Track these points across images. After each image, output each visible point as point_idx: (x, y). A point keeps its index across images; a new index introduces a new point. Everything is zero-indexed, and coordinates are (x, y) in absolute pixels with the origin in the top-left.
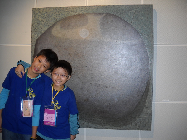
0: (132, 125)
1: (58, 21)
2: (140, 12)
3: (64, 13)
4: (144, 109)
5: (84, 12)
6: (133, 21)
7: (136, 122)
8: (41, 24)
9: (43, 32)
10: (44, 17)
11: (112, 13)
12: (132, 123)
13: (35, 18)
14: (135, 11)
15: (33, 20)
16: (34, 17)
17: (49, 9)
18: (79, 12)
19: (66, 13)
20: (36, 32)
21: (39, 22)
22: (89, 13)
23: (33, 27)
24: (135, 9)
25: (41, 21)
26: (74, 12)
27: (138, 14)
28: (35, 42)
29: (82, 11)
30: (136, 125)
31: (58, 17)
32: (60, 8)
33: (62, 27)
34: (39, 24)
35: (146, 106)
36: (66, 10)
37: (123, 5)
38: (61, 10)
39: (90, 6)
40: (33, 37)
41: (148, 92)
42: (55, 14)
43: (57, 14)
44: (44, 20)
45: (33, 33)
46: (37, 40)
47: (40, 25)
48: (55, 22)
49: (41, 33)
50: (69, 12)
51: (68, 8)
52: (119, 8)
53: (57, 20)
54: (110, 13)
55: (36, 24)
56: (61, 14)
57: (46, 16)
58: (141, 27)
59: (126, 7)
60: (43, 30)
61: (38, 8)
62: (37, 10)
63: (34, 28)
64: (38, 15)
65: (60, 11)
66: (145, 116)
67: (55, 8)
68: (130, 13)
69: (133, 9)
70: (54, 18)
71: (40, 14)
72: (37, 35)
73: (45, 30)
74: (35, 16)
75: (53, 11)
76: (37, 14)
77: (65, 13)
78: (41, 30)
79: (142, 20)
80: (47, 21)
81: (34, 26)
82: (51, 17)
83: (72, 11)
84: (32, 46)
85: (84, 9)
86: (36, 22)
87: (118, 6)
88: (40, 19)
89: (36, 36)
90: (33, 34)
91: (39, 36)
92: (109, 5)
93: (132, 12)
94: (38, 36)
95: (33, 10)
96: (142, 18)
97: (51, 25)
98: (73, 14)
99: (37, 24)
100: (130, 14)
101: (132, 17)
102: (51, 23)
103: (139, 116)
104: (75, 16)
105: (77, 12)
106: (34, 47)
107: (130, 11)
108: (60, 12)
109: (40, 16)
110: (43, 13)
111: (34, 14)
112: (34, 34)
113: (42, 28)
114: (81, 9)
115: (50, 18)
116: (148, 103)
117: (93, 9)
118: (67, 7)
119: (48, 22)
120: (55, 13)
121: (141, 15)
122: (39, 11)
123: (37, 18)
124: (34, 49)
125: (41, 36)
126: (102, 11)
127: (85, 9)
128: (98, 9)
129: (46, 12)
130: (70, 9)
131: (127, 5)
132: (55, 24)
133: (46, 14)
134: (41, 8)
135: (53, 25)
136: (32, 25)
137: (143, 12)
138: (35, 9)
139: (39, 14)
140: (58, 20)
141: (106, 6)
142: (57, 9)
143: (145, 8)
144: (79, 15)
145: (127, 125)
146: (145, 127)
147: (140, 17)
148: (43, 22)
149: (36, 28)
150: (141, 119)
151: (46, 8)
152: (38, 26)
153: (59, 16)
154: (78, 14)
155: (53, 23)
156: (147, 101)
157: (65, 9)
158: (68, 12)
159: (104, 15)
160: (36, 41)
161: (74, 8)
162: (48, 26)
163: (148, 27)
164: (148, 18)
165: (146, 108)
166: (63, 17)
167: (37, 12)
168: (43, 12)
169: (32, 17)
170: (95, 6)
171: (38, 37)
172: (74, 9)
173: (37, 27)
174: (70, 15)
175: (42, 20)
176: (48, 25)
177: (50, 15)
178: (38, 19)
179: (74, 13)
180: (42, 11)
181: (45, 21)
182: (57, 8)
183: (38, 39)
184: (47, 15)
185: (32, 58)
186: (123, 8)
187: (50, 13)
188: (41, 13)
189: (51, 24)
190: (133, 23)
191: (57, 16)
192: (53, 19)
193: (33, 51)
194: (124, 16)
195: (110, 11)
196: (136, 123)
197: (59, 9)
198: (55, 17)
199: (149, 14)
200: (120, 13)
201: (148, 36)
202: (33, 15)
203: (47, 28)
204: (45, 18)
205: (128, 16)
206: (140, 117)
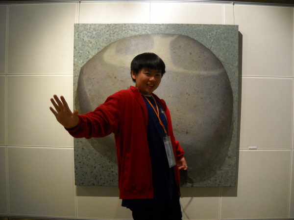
0: (210, 180)
1: (112, 43)
2: (223, 35)
3: (120, 32)
4: (226, 159)
5: (148, 32)
6: (213, 46)
7: (216, 176)
8: (88, 46)
9: (90, 57)
10: (91, 36)
11: (186, 35)
12: (211, 178)
13: (78, 37)
14: (215, 33)
15: (75, 40)
16: (76, 36)
17: (99, 26)
18: (142, 32)
19: (124, 32)
20: (80, 56)
21: (84, 44)
22: (155, 34)
23: (76, 50)
24: (216, 31)
25: (87, 41)
26: (134, 31)
27: (219, 38)
28: (79, 71)
29: (146, 31)
30: (216, 180)
31: (112, 37)
32: (116, 25)
33: (118, 51)
34: (85, 46)
35: (229, 155)
36: (124, 29)
37: (201, 25)
38: (117, 28)
39: (156, 24)
40: (75, 64)
41: (231, 137)
42: (108, 33)
43: (111, 33)
44: (91, 40)
45: (76, 58)
46: (82, 69)
47: (86, 48)
48: (108, 44)
49: (87, 58)
50: (128, 31)
51: (127, 25)
52: (195, 28)
53: (110, 41)
54: (183, 34)
55: (80, 46)
56: (116, 33)
57: (94, 35)
58: (223, 54)
59: (204, 28)
60: (90, 55)
61: (84, 24)
62: (81, 26)
63: (77, 52)
64: (84, 34)
65: (115, 29)
66: (228, 169)
67: (108, 25)
68: (210, 35)
69: (213, 31)
70: (106, 38)
71: (87, 33)
72: (82, 61)
73: (94, 54)
74: (78, 34)
75: (105, 29)
76: (81, 32)
77: (122, 32)
78: (88, 55)
79: (224, 44)
80: (97, 41)
81: (77, 48)
82: (102, 36)
83: (132, 30)
84: (75, 76)
85: (148, 28)
86: (80, 43)
87: (193, 26)
88: (86, 39)
89: (80, 62)
90: (76, 60)
91: (85, 63)
92: (182, 24)
93: (212, 34)
94: (83, 63)
95: (75, 27)
96: (225, 42)
97: (102, 48)
98: (134, 33)
99: (82, 45)
100: (209, 37)
101: (212, 41)
102: (101, 44)
103: (220, 168)
104: (136, 36)
105: (139, 31)
106: (77, 78)
107: (209, 32)
108: (115, 31)
109: (86, 34)
110: (91, 31)
111: (78, 32)
112: (78, 59)
113: (89, 52)
114: (144, 28)
115: (100, 38)
116: (231, 152)
117: (161, 28)
118: (125, 24)
119: (98, 43)
120: (108, 31)
121: (223, 38)
122: (85, 28)
123: (81, 37)
124: (77, 81)
125: (87, 63)
126: (173, 32)
127: (150, 28)
128: (167, 28)
129: (94, 30)
130: (129, 27)
131: (206, 25)
132: (107, 46)
133: (94, 33)
134: (88, 24)
135: (106, 48)
136: (75, 48)
137: (225, 35)
138: (79, 24)
139: (84, 32)
140: (112, 41)
141: (178, 25)
142: (111, 26)
143: (229, 30)
144: (141, 36)
145: (205, 180)
146: (227, 182)
147: (222, 41)
148: (91, 43)
149: (81, 52)
150: (223, 171)
151: (95, 25)
152: (84, 48)
153: (114, 36)
154: (140, 34)
155: (105, 45)
156: (230, 149)
157: (122, 26)
158: (126, 31)
159: (175, 37)
160: (80, 69)
161: (134, 25)
162: (98, 49)
163: (232, 54)
164: (232, 43)
165: (229, 157)
166: (120, 38)
167: (82, 30)
168: (90, 29)
169: (74, 36)
170: (163, 24)
171: (83, 65)
172: (134, 27)
173: (82, 50)
174: (128, 36)
175: (89, 41)
176: (97, 47)
177: (101, 33)
178: (83, 39)
179: (136, 33)
180: (88, 28)
181: (93, 42)
182: (111, 24)
183: (83, 66)
184: (96, 34)
185: (74, 93)
186: (201, 28)
187: (100, 31)
188: (88, 30)
189: (103, 46)
190: (214, 48)
191: (110, 36)
192: (105, 40)
193: (77, 84)
194: (202, 40)
195: (184, 32)
196: (216, 178)
197: (113, 27)
198: (107, 36)
199: (233, 37)
200: (196, 35)
201: (232, 65)
202: (75, 33)
203: (96, 51)
204: (94, 37)
205: (207, 39)
206: (222, 170)
